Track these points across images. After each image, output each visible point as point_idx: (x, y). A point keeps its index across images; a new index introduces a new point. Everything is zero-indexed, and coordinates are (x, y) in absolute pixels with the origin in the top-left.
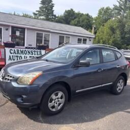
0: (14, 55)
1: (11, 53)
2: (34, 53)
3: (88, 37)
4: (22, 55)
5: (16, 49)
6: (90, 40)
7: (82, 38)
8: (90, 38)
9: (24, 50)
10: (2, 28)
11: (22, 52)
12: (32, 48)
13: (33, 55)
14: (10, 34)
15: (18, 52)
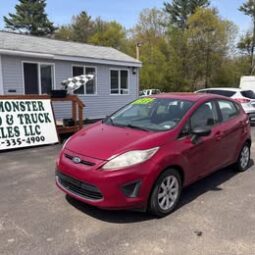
2: (26, 106)
3: (129, 67)
7: (119, 70)
8: (134, 68)
9: (4, 101)
13: (26, 112)
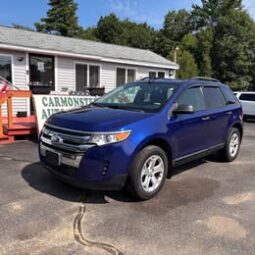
0: (51, 107)
1: (46, 105)
2: (84, 102)
3: (166, 69)
4: (65, 107)
5: (52, 97)
6: (170, 75)
7: (157, 71)
8: (171, 70)
9: (67, 97)
10: (12, 56)
11: (64, 102)
12: (81, 93)
14: (28, 68)
15: (57, 102)
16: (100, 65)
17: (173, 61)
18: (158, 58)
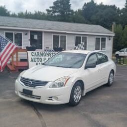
0: (35, 57)
2: (52, 54)
3: (107, 36)
4: (42, 57)
5: (36, 52)
6: (110, 39)
7: (101, 37)
10: (22, 33)
11: (42, 54)
12: (50, 51)
14: (29, 38)
15: (38, 54)
16: (66, 35)
17: (111, 31)
18: (106, 30)
